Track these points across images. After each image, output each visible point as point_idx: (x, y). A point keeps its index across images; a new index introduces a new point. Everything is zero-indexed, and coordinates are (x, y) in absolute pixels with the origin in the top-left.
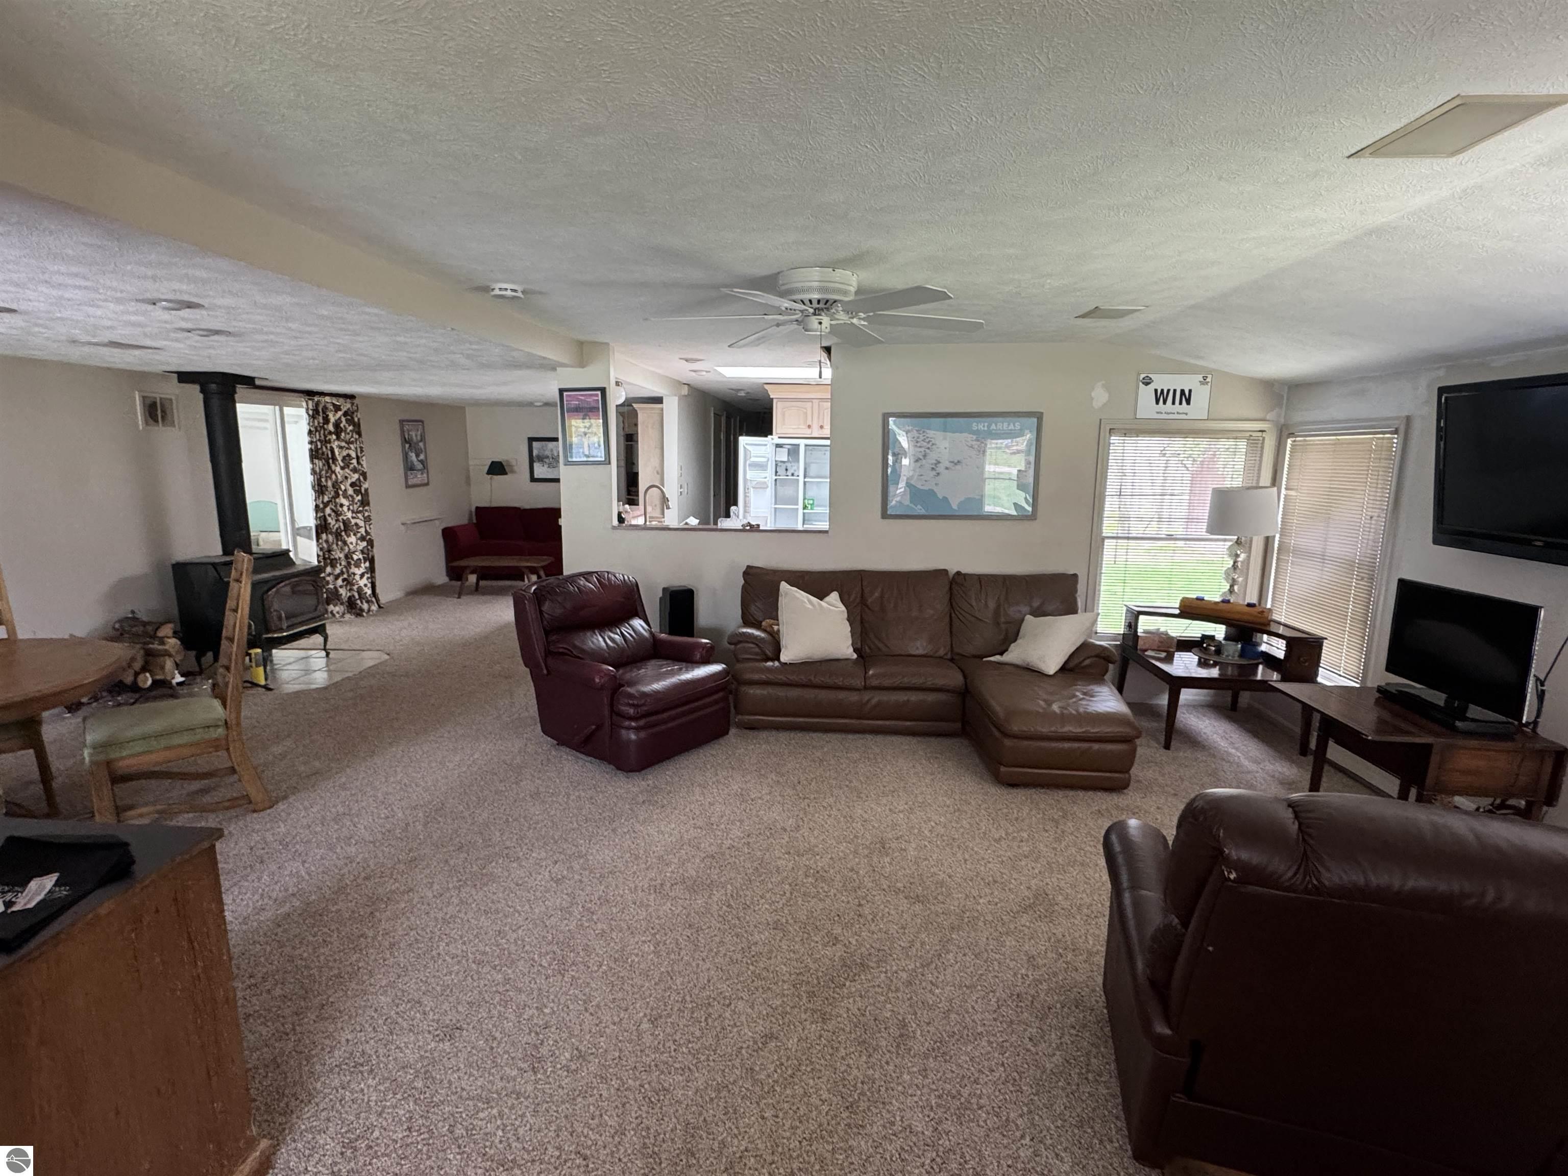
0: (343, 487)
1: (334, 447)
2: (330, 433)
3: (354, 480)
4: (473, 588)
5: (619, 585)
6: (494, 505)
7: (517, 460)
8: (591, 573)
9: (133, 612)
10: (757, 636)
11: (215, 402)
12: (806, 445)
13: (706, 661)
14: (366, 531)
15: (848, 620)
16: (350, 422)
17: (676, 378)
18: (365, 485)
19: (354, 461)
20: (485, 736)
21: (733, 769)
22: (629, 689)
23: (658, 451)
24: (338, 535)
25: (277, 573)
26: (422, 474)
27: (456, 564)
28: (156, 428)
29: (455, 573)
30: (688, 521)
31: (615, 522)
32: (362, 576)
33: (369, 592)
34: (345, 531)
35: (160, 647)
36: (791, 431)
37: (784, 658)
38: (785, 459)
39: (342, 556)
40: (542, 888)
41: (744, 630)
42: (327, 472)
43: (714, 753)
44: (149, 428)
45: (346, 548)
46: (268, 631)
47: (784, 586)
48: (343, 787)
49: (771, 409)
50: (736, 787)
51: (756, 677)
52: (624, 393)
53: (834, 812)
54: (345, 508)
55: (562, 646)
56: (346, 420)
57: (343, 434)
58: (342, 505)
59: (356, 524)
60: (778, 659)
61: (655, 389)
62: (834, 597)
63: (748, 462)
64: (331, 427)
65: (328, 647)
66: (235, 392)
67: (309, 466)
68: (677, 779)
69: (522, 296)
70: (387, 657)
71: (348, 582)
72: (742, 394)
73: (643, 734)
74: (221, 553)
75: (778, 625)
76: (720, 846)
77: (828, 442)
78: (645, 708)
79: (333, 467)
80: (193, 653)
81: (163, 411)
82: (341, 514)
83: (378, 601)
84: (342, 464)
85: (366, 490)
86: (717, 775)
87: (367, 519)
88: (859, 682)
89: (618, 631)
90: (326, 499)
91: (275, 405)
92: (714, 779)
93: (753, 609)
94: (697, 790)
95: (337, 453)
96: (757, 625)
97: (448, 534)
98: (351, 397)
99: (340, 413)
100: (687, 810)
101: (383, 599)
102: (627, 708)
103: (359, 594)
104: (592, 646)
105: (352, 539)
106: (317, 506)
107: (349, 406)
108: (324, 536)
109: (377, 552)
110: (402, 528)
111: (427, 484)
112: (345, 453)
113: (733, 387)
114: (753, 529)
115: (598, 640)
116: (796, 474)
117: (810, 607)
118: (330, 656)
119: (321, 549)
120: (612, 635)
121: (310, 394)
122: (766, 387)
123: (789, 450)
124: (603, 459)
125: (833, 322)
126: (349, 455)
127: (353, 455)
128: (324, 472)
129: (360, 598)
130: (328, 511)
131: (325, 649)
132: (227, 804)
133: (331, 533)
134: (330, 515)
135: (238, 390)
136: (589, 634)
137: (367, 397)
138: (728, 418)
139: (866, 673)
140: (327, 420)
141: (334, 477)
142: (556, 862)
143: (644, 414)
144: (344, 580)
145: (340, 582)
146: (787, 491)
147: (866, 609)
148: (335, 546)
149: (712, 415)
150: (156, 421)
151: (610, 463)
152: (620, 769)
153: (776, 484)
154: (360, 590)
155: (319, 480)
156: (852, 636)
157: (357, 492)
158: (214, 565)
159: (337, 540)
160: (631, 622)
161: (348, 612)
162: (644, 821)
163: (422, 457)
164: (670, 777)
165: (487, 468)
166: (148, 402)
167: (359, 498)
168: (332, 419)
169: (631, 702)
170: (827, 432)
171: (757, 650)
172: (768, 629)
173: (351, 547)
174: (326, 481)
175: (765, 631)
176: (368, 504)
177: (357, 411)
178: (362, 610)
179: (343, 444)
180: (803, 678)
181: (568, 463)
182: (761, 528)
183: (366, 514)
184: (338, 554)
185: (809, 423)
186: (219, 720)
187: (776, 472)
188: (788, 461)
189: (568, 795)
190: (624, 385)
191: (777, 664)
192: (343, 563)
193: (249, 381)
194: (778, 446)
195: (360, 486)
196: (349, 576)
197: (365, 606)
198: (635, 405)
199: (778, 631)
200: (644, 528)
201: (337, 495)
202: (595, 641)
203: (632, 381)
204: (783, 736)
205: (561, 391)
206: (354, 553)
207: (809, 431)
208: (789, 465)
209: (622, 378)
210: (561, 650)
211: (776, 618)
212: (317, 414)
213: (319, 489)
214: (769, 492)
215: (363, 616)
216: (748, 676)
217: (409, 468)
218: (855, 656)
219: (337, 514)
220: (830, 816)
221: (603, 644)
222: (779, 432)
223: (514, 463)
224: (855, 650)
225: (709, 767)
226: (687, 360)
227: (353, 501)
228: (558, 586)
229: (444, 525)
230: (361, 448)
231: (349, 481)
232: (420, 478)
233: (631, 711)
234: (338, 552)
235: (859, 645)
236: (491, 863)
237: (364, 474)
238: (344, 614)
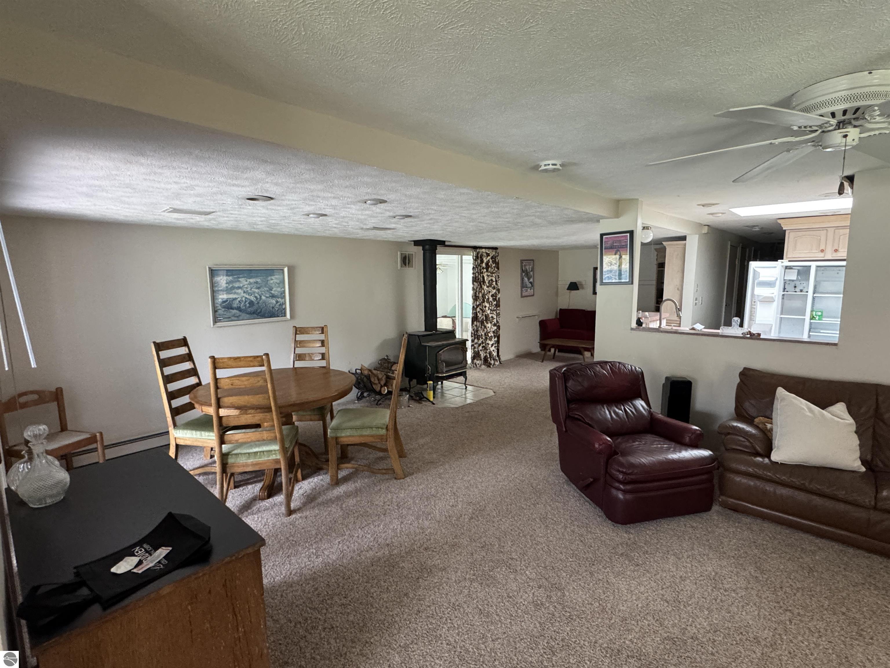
0: (487, 297)
1: (485, 275)
2: (483, 268)
3: (493, 293)
4: (552, 357)
5: (626, 374)
6: (571, 308)
7: (585, 281)
8: (606, 363)
9: (387, 356)
10: (748, 432)
11: (428, 254)
12: (817, 267)
13: (695, 446)
14: (497, 321)
15: (856, 432)
16: (494, 262)
17: (698, 222)
18: (499, 296)
19: (494, 283)
20: (526, 461)
21: (710, 547)
22: (621, 458)
23: (680, 274)
24: (482, 323)
25: (445, 342)
26: (531, 290)
27: (546, 342)
28: (405, 268)
29: (543, 347)
30: (695, 326)
31: (634, 325)
32: (492, 345)
33: (495, 354)
34: (486, 320)
35: (392, 375)
36: (803, 255)
37: (775, 456)
38: (795, 278)
39: (483, 334)
40: (524, 607)
41: (735, 424)
42: (480, 289)
43: (695, 525)
44: (403, 268)
45: (485, 330)
46: (438, 373)
47: (781, 391)
48: (440, 476)
49: (784, 240)
50: (710, 569)
51: (743, 468)
52: (652, 234)
53: (823, 642)
54: (487, 308)
55: (577, 414)
56: (492, 261)
57: (490, 269)
58: (485, 307)
59: (492, 317)
60: (769, 457)
61: (679, 230)
62: (840, 408)
63: (756, 281)
64: (484, 265)
65: (467, 383)
66: (436, 249)
67: (472, 286)
68: (656, 541)
69: (561, 168)
70: (493, 394)
71: (485, 348)
72: (757, 229)
73: (629, 497)
74: (424, 330)
75: (771, 424)
76: (684, 631)
77: (844, 263)
78: (632, 477)
79: (483, 286)
80: (407, 379)
81: (409, 260)
82: (485, 311)
83: (500, 359)
84: (488, 285)
85: (499, 299)
86: (693, 549)
87: (498, 315)
88: (868, 500)
89: (622, 407)
90: (478, 303)
91: (459, 255)
92: (690, 553)
93: (747, 405)
94: (672, 559)
95: (486, 279)
96: (749, 421)
97: (543, 324)
98: (495, 248)
99: (489, 257)
100: (658, 577)
101: (503, 358)
102: (618, 473)
103: (490, 355)
104: (600, 417)
105: (489, 325)
106: (473, 307)
107: (494, 253)
108: (475, 323)
109: (501, 332)
110: (517, 319)
111: (533, 295)
112: (490, 279)
113: (748, 224)
114: (755, 337)
115: (605, 412)
116: (805, 290)
117: (808, 414)
118: (467, 389)
119: (473, 330)
120: (617, 410)
121: (475, 248)
122: (779, 221)
123: (799, 270)
124: (628, 280)
125: (862, 135)
126: (492, 280)
127: (494, 280)
128: (478, 289)
129: (490, 357)
130: (478, 309)
131: (465, 384)
132: (384, 471)
133: (479, 322)
134: (479, 312)
135: (438, 248)
136: (599, 407)
137: (504, 248)
138: (743, 249)
139: (877, 492)
140: (482, 262)
141: (483, 291)
142: (540, 587)
143: (671, 249)
144: (483, 347)
145: (480, 348)
146: (796, 304)
147: (881, 424)
148: (480, 328)
149: (729, 247)
150: (406, 265)
151: (632, 283)
152: (610, 519)
153: (783, 299)
154: (490, 353)
155: (475, 293)
156: (860, 449)
157: (495, 300)
158: (418, 336)
159: (482, 325)
160: (634, 402)
161: (484, 364)
162: (618, 574)
163: (531, 280)
164: (650, 536)
165: (567, 286)
166: (403, 256)
167: (495, 303)
168: (485, 260)
169: (621, 469)
170: (843, 253)
171: (748, 444)
172: (760, 426)
173: (488, 329)
174: (479, 294)
175: (756, 427)
176: (499, 306)
177: (498, 256)
178: (491, 364)
179: (489, 274)
180: (796, 481)
181: (602, 284)
182: (762, 337)
183: (498, 312)
184: (481, 333)
185: (822, 247)
186: (384, 424)
187: (784, 289)
188: (797, 279)
189: (566, 527)
190: (653, 229)
191: (766, 460)
192: (484, 338)
193: (442, 243)
194: (787, 268)
195: (496, 297)
196: (486, 345)
197: (492, 362)
198: (664, 243)
199: (771, 430)
200: (658, 330)
201: (484, 301)
202: (603, 413)
203: (657, 225)
204: (769, 527)
205: (602, 235)
206: (489, 332)
207: (822, 255)
208: (798, 283)
209: (648, 223)
210: (576, 416)
211: (770, 417)
212: (478, 258)
213: (475, 298)
214: (775, 306)
215: (490, 367)
216: (734, 466)
217: (523, 286)
218: (863, 469)
219: (483, 311)
220: (817, 645)
221: (609, 416)
222: (789, 256)
223: (584, 283)
224: (864, 462)
225: (687, 538)
226: (703, 206)
227: (492, 304)
228: (580, 370)
229: (541, 319)
230: (498, 276)
231: (491, 294)
232: (530, 292)
233: (621, 477)
234: (481, 331)
235: (869, 457)
236: (497, 568)
237: (498, 290)
238: (481, 365)
